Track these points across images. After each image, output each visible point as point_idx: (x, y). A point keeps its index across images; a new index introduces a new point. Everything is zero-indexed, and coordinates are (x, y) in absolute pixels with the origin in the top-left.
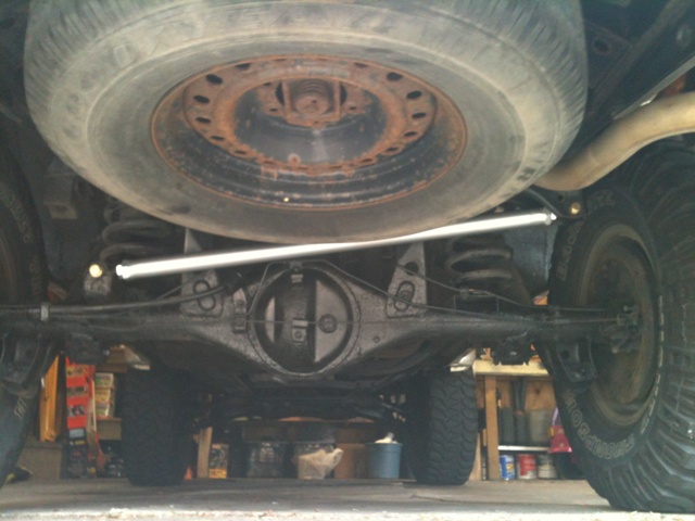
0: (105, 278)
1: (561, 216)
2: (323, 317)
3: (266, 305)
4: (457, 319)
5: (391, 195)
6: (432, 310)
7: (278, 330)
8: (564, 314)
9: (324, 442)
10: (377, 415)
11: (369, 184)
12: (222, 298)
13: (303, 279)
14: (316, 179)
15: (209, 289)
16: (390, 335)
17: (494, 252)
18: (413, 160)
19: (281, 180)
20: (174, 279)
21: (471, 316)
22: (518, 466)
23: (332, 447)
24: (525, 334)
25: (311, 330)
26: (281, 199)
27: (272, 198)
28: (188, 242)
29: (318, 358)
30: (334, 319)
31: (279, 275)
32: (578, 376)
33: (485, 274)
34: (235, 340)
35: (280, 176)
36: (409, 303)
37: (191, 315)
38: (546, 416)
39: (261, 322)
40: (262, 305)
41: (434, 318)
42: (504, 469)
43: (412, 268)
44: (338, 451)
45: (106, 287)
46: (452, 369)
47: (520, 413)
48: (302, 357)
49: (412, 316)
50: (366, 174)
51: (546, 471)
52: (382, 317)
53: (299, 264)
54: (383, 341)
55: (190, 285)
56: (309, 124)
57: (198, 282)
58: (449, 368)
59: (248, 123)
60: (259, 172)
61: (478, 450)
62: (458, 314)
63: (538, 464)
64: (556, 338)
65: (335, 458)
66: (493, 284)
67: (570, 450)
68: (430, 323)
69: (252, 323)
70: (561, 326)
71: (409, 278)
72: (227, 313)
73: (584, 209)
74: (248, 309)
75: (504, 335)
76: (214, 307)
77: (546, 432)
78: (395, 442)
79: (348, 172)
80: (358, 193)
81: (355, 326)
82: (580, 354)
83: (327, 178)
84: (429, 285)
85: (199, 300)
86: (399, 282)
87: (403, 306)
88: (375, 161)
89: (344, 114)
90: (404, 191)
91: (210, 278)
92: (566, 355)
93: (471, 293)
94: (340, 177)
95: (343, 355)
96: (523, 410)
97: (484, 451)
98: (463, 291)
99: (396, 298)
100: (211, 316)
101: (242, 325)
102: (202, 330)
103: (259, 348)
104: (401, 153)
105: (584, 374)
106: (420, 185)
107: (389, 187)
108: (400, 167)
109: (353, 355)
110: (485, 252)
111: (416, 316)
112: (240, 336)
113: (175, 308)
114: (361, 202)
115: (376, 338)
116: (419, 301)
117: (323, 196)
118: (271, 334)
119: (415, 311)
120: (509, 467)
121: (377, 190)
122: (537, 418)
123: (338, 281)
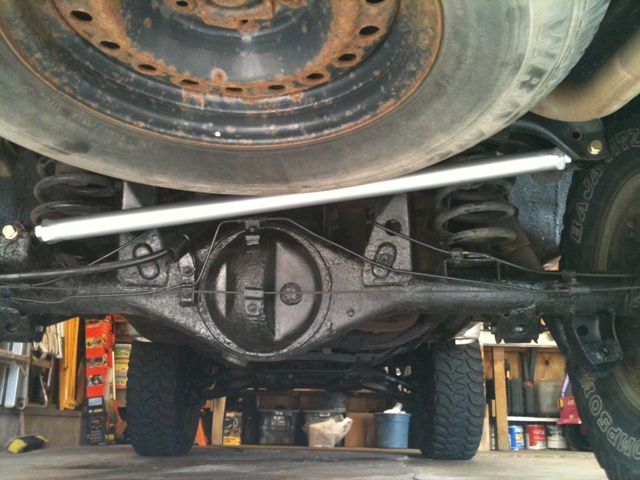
0: (20, 240)
1: (577, 157)
2: (285, 286)
3: (218, 272)
4: (449, 288)
5: (352, 124)
6: (417, 277)
7: (230, 301)
8: (583, 281)
9: (335, 411)
10: (381, 388)
11: (322, 111)
12: (168, 264)
13: (260, 241)
14: (254, 107)
15: (151, 252)
16: (366, 307)
17: (494, 207)
18: (377, 73)
19: (209, 108)
20: (110, 241)
21: (465, 284)
22: (528, 436)
23: (342, 416)
24: (534, 305)
25: (269, 302)
26: (211, 134)
27: (200, 132)
28: (128, 198)
29: (278, 337)
30: (298, 288)
31: (234, 237)
32: (599, 357)
33: (483, 233)
34: (183, 314)
35: (209, 103)
36: (390, 268)
37: (131, 285)
38: (555, 387)
39: (211, 292)
40: (213, 273)
41: (421, 287)
42: (513, 440)
43: (393, 227)
44: (347, 420)
45: (22, 251)
46: (457, 342)
47: (529, 384)
48: (260, 335)
49: (393, 284)
50: (318, 98)
51: (556, 441)
52: (357, 286)
53: (256, 223)
54: (358, 315)
55: (129, 249)
56: (234, 25)
57: (139, 246)
58: (454, 341)
59: (147, 22)
60: (179, 97)
61: (486, 421)
62: (450, 282)
63: (548, 434)
64: (572, 310)
65: (345, 427)
66: (494, 246)
67: (580, 422)
68: (414, 293)
69: (202, 293)
70: (578, 295)
71: (390, 239)
72: (172, 282)
73: (607, 148)
74: (196, 278)
75: (507, 307)
76: (156, 275)
77: (555, 403)
78: (404, 413)
79: (295, 97)
80: (308, 124)
81: (325, 296)
82: (602, 330)
83: (270, 106)
84: (414, 246)
85: (139, 266)
86: (378, 243)
87: (382, 273)
88: (327, 77)
89: (278, 8)
90: (368, 117)
91: (153, 241)
92: (583, 331)
93: (466, 256)
94: (286, 104)
95: (310, 332)
96: (532, 380)
97: (493, 421)
98: (454, 253)
99: (374, 263)
100: (153, 286)
101: (189, 296)
102: (143, 301)
103: (211, 323)
104: (360, 65)
105: (606, 354)
106: (387, 107)
107: (348, 113)
108: (361, 84)
109: (323, 332)
110: (483, 207)
111: (398, 285)
112: (188, 309)
113: (111, 277)
114: (313, 135)
115: (351, 311)
116: (401, 267)
117: (264, 129)
118: (222, 306)
119: (397, 279)
120: (519, 438)
121: (334, 118)
122: (546, 389)
123: (305, 243)
